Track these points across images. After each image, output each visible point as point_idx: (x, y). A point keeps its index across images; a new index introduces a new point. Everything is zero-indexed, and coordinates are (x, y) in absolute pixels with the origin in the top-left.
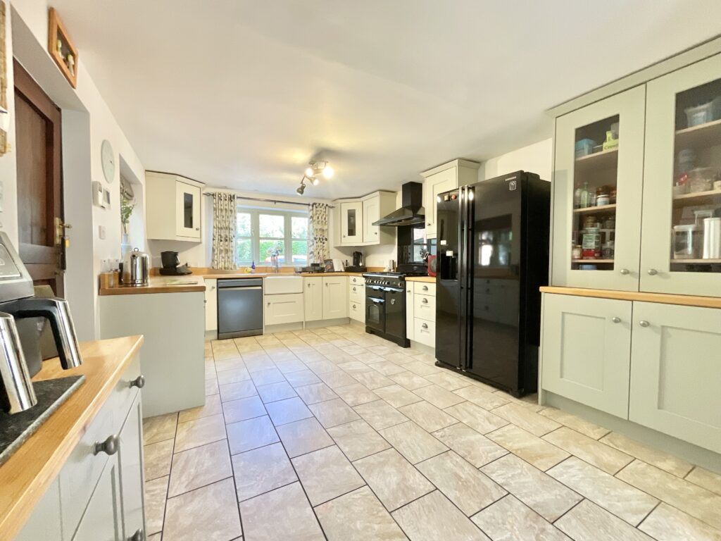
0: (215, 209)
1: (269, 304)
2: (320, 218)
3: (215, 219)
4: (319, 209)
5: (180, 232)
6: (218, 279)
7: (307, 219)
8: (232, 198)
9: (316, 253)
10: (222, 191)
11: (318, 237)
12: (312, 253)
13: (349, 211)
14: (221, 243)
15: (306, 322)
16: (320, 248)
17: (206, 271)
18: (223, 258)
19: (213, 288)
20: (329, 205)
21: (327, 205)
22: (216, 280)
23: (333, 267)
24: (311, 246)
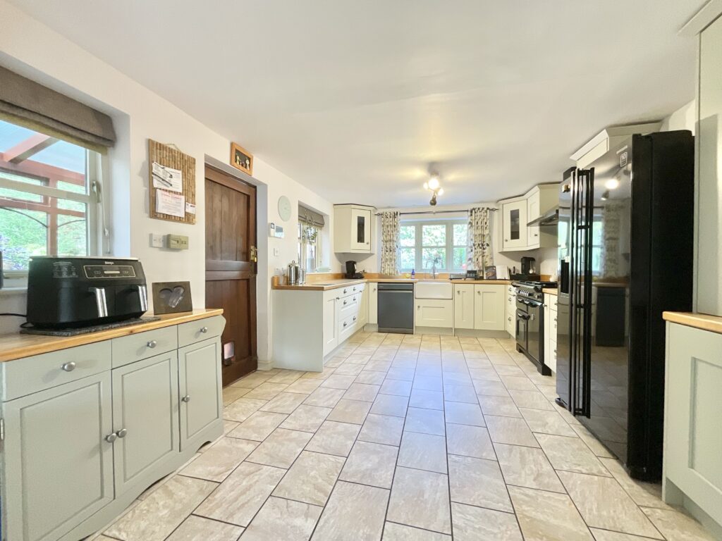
0: (383, 226)
1: (419, 307)
2: (479, 223)
3: (383, 234)
4: (478, 214)
5: (354, 247)
6: (379, 283)
7: (466, 226)
8: (396, 215)
9: (475, 260)
10: (388, 211)
11: (477, 243)
12: (470, 259)
13: (511, 211)
14: (387, 253)
15: (455, 329)
16: (479, 254)
17: (377, 276)
18: (388, 265)
19: (375, 290)
20: (491, 208)
21: (488, 209)
22: (376, 284)
23: (495, 274)
24: (469, 252)
